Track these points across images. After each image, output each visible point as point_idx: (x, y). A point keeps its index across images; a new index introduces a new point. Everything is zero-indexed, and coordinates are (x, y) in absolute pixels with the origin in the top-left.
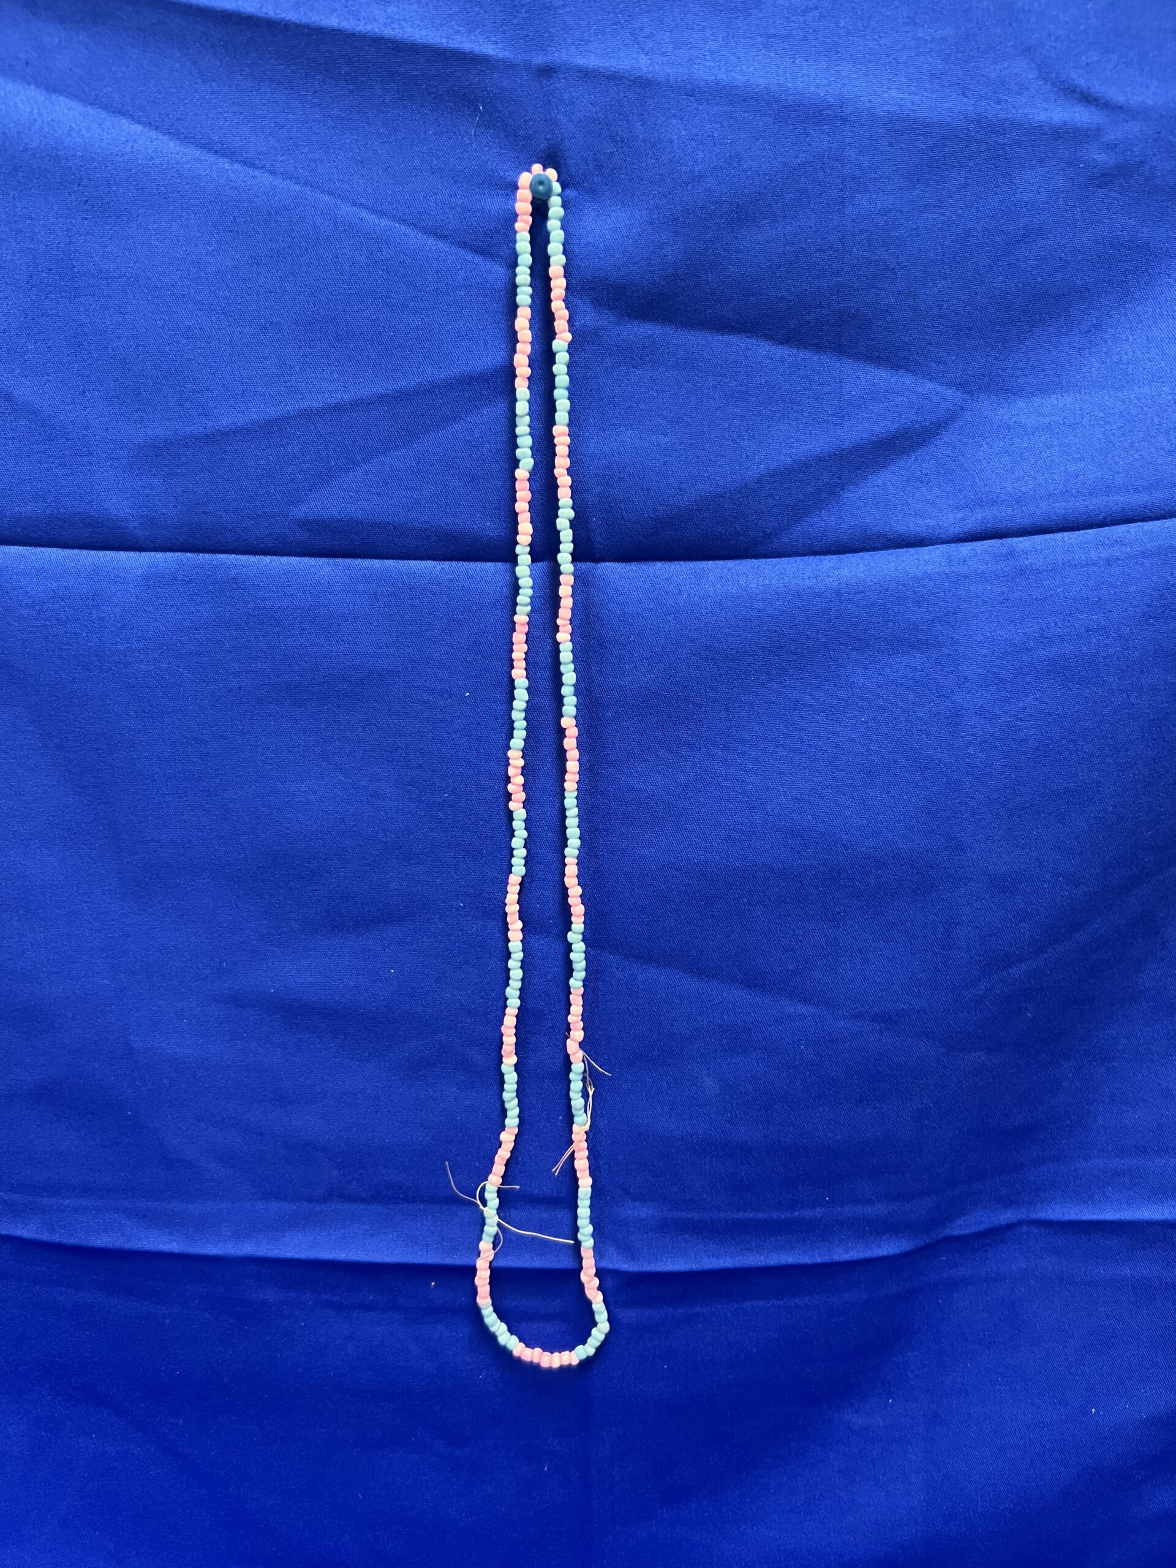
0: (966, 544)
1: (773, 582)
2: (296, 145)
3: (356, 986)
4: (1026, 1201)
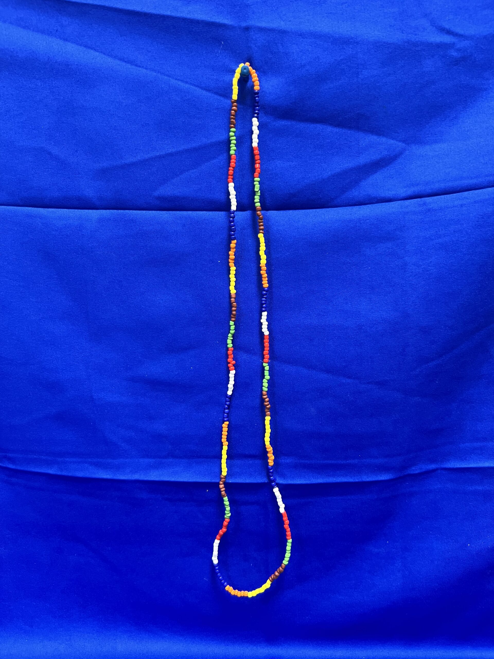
0: (407, 200)
1: (335, 217)
2: (155, 58)
3: (178, 374)
4: (440, 460)
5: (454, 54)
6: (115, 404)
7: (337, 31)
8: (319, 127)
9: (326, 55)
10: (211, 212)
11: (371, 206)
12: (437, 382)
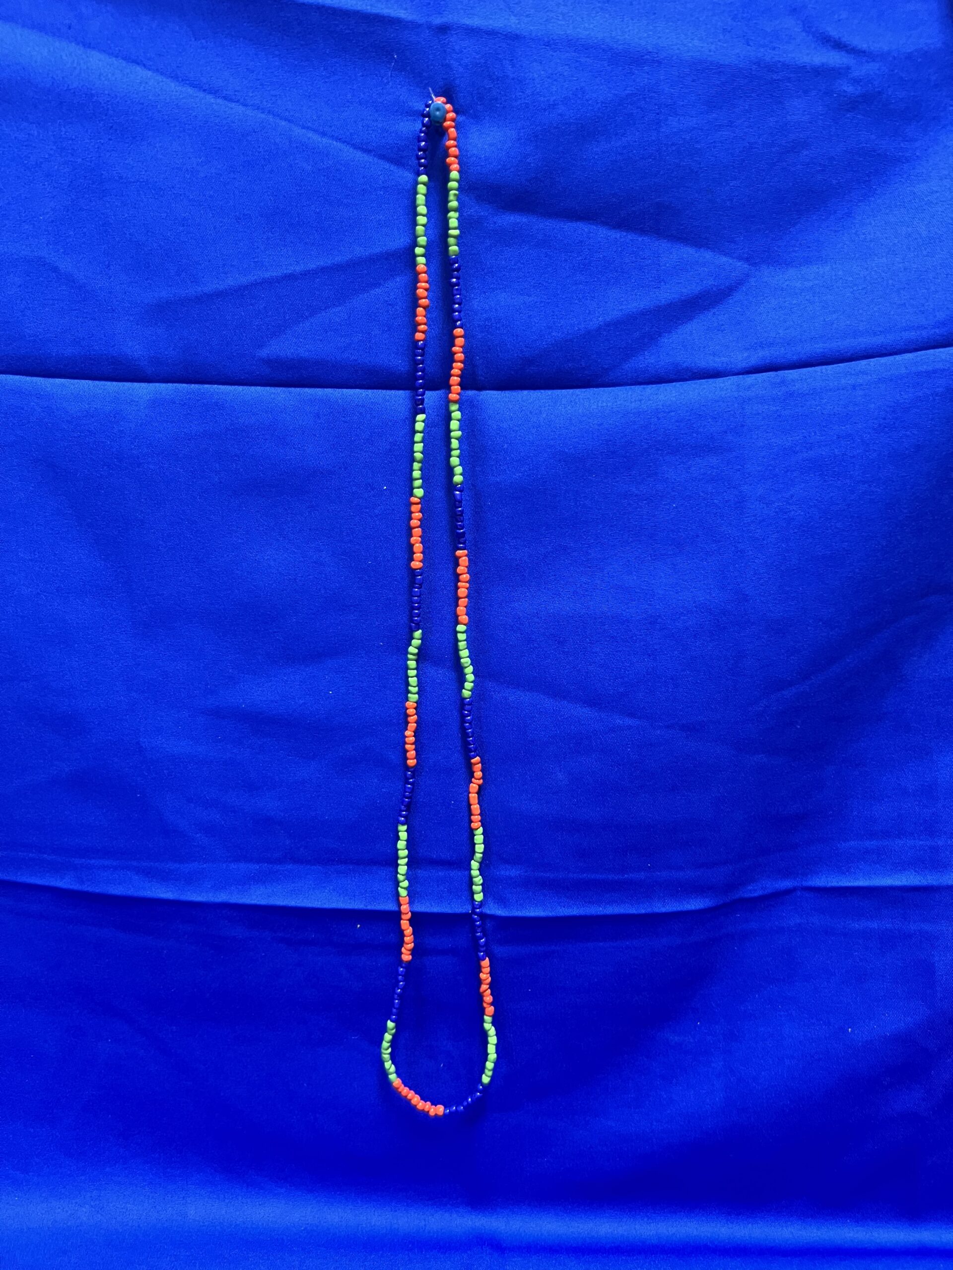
0: (750, 375)
1: (609, 404)
2: (262, 85)
3: (304, 703)
4: (800, 872)
5: (849, 89)
6: (184, 759)
7: (619, 37)
8: (583, 228)
9: (598, 85)
10: (370, 391)
11: (681, 385)
12: (799, 727)
